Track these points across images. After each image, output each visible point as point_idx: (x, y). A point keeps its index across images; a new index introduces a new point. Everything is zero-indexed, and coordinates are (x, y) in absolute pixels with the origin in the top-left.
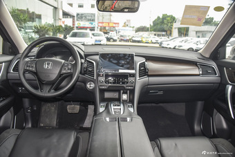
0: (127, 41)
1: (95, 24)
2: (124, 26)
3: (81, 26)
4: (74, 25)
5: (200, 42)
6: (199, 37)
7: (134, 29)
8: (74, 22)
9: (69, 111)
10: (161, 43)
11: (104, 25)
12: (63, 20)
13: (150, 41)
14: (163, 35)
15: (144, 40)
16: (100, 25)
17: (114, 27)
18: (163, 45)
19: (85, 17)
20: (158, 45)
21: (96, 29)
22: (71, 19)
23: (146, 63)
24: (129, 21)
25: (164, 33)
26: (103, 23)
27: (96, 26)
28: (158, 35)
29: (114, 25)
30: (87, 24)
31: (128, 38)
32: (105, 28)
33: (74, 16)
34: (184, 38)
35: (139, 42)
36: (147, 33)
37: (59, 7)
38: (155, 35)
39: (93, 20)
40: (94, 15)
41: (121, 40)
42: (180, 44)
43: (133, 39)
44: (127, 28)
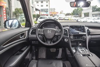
0: (62, 20)
1: (48, 13)
2: (60, 13)
3: (42, 14)
4: (40, 14)
5: (95, 19)
6: (94, 17)
7: (65, 14)
8: (40, 13)
9: (51, 51)
10: (77, 20)
11: (52, 13)
12: (36, 12)
13: (72, 19)
14: (77, 17)
15: (70, 19)
16: (50, 13)
17: (56, 14)
18: (78, 21)
19: (44, 10)
20: (76, 21)
21: (49, 15)
22: (39, 12)
23: (89, 29)
24: (62, 11)
25: (78, 16)
26: (51, 12)
27: (49, 14)
28: (75, 17)
29: (56, 13)
30: (45, 13)
31: (63, 18)
32: (52, 14)
33: (39, 10)
34: (88, 18)
35: (67, 20)
36: (70, 16)
37: (34, 7)
38: (74, 17)
39: (47, 12)
40: (48, 9)
41: (60, 20)
42: (86, 20)
43: (65, 19)
44: (62, 14)
